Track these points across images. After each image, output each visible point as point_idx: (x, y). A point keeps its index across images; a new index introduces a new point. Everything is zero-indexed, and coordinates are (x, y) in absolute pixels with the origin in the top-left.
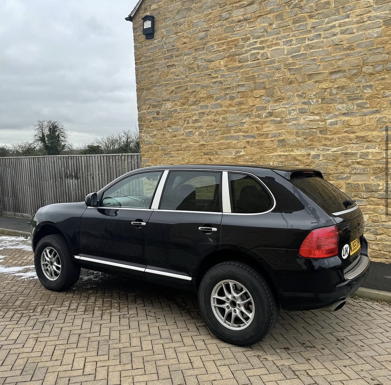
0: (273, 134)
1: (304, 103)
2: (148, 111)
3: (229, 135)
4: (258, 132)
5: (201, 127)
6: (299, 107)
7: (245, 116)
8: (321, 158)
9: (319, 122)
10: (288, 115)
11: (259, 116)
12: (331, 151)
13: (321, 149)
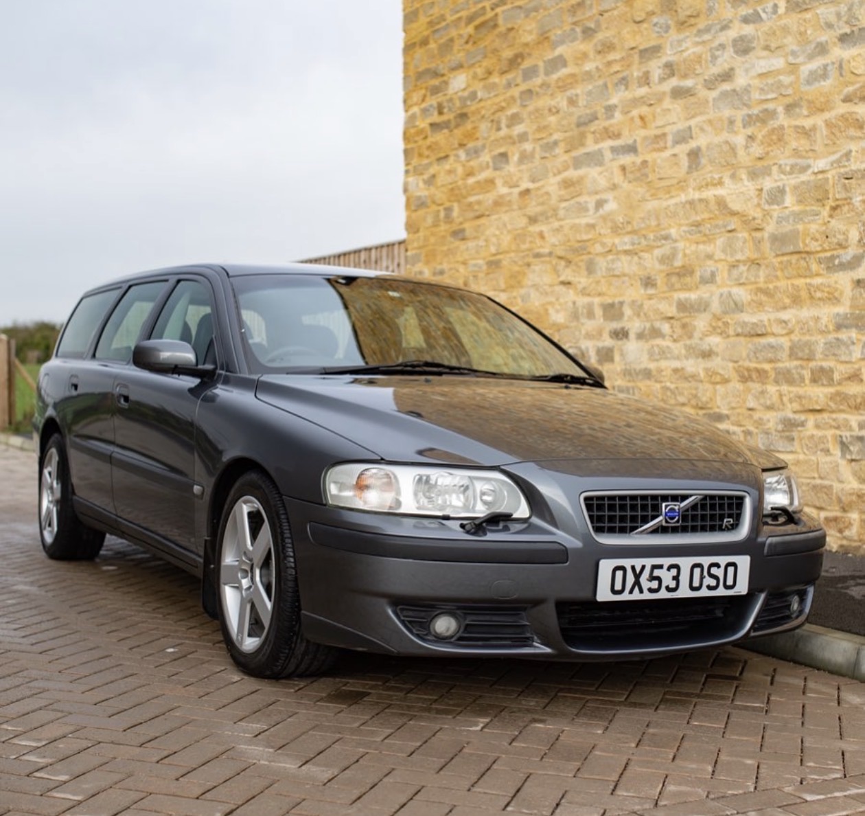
0: (679, 132)
1: (746, 20)
2: (423, 105)
3: (582, 151)
4: (643, 133)
5: (523, 137)
6: (732, 34)
7: (617, 84)
8: (789, 200)
9: (781, 78)
10: (711, 65)
11: (646, 80)
12: (810, 171)
13: (788, 169)
